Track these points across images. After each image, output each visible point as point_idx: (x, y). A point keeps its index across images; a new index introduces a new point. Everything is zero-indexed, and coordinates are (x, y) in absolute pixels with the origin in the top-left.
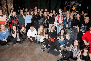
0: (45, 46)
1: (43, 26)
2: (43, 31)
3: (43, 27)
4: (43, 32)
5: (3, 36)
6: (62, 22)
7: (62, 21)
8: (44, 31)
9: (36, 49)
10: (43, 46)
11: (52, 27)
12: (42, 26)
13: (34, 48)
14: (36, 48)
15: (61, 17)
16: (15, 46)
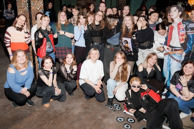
0: (131, 112)
1: (123, 54)
2: (125, 69)
3: (124, 58)
4: (125, 72)
5: (20, 80)
6: (181, 44)
7: (183, 42)
8: (126, 67)
9: (105, 120)
10: (125, 111)
11: (149, 57)
12: (121, 54)
13: (99, 117)
14: (104, 116)
15: (179, 29)
16: (49, 109)
